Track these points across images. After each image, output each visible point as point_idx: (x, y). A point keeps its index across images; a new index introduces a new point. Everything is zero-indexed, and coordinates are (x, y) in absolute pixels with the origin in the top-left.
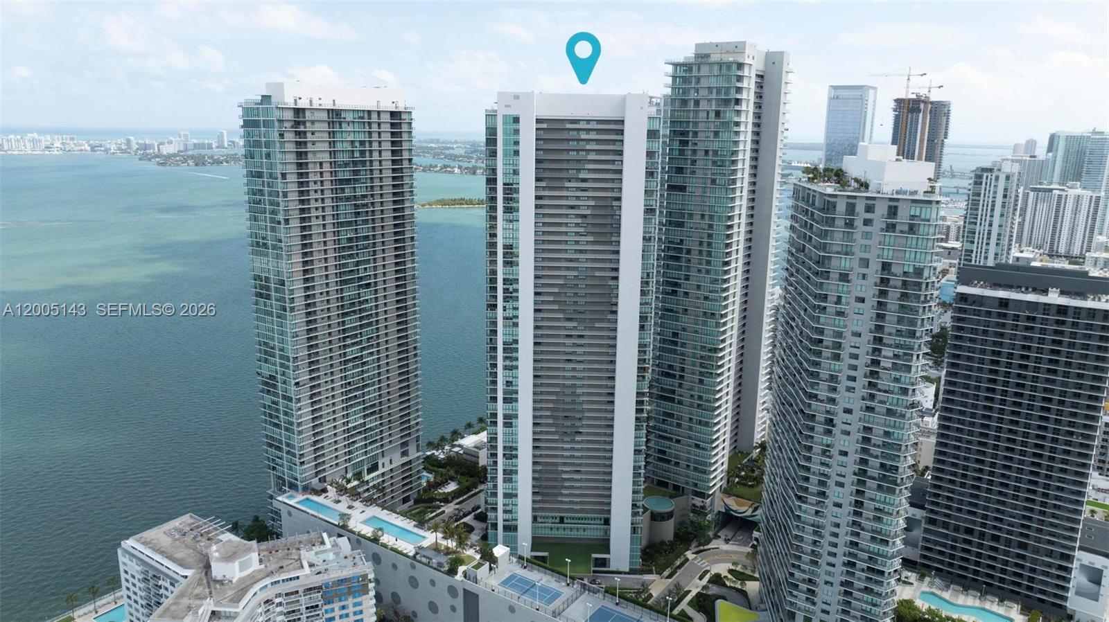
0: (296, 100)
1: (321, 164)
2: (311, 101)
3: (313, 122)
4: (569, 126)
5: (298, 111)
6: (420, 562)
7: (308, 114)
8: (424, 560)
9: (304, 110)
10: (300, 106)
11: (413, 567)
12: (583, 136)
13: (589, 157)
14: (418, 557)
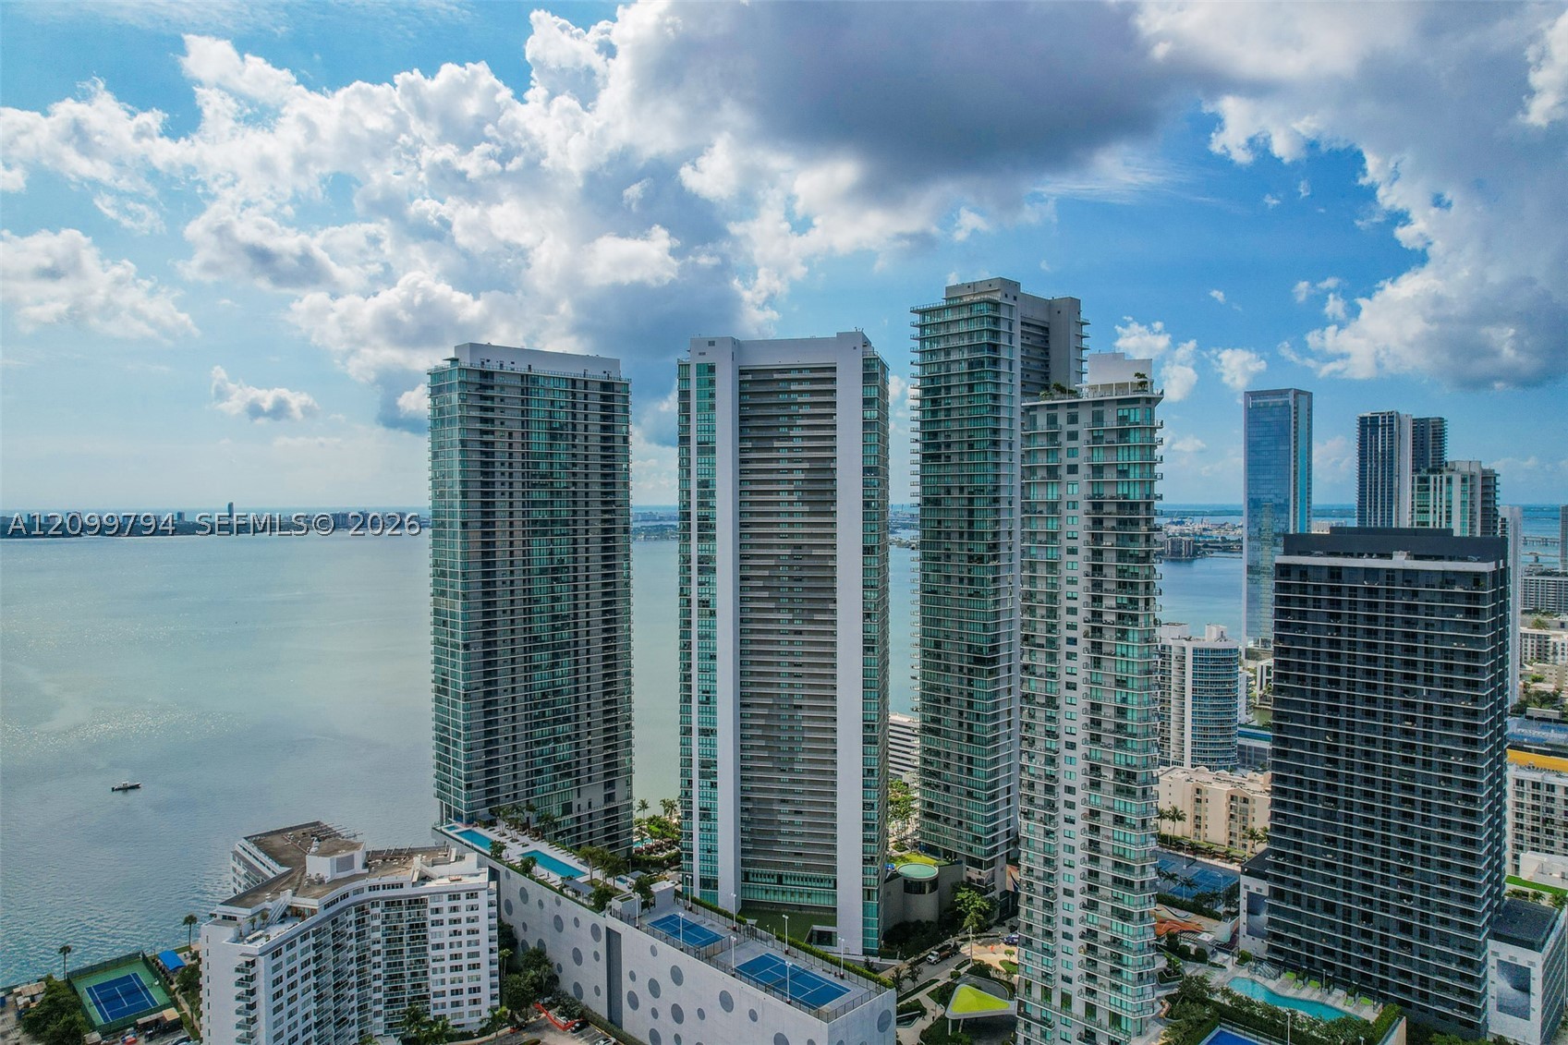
0: (483, 363)
1: (510, 434)
2: (501, 365)
3: (502, 388)
4: (776, 376)
5: (486, 375)
6: (567, 896)
7: (498, 380)
8: (570, 893)
9: (492, 373)
10: (490, 367)
11: (558, 903)
12: (794, 387)
13: (801, 411)
14: (565, 890)
